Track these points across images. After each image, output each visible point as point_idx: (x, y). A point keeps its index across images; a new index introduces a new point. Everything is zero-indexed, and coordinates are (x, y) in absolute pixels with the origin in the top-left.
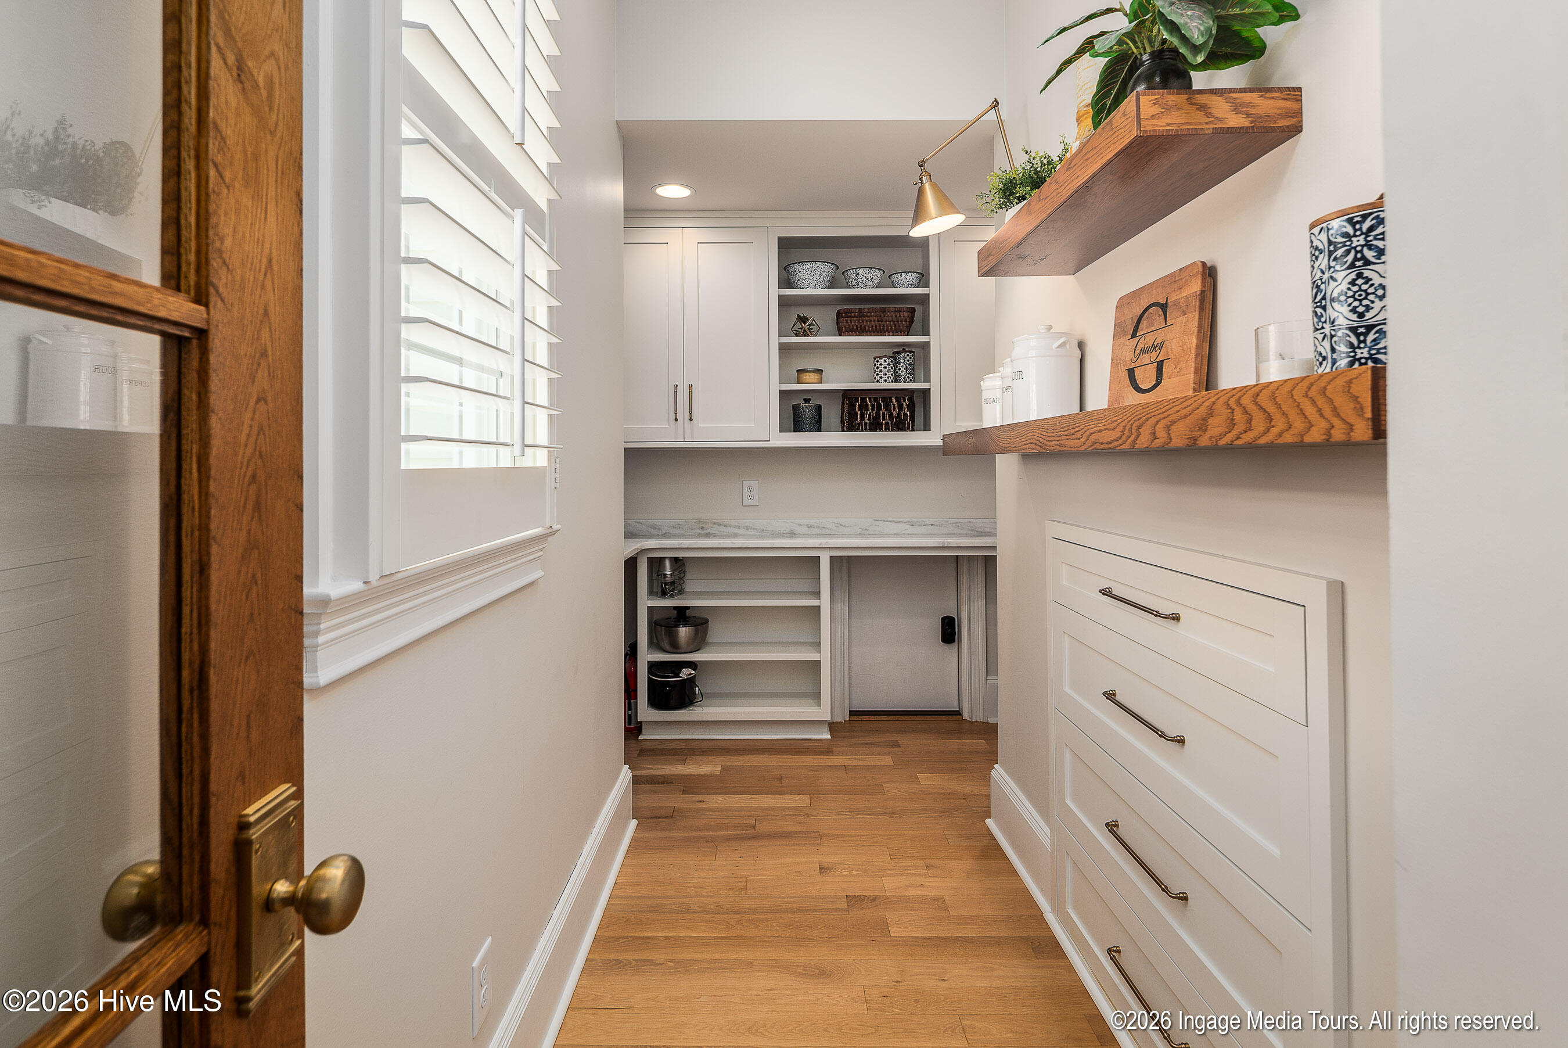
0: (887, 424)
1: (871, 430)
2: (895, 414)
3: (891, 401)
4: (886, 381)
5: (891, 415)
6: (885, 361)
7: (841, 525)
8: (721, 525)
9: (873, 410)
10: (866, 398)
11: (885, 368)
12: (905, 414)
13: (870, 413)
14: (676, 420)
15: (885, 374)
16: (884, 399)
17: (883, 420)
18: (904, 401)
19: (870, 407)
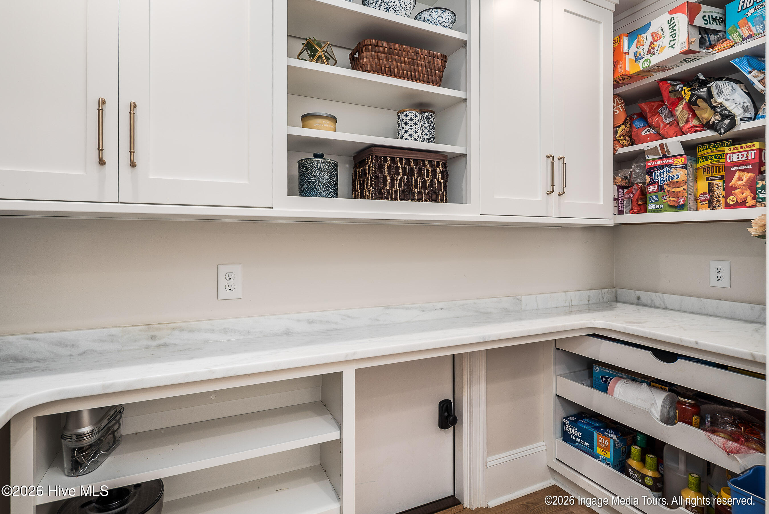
0: (420, 193)
1: (403, 199)
2: (428, 180)
3: (424, 165)
4: (416, 140)
5: (424, 182)
6: (416, 116)
7: (349, 317)
8: (184, 330)
9: (404, 174)
10: (397, 158)
11: (416, 124)
12: (439, 183)
13: (401, 178)
14: (102, 163)
15: (416, 132)
16: (416, 161)
17: (415, 188)
18: (438, 167)
19: (401, 171)
